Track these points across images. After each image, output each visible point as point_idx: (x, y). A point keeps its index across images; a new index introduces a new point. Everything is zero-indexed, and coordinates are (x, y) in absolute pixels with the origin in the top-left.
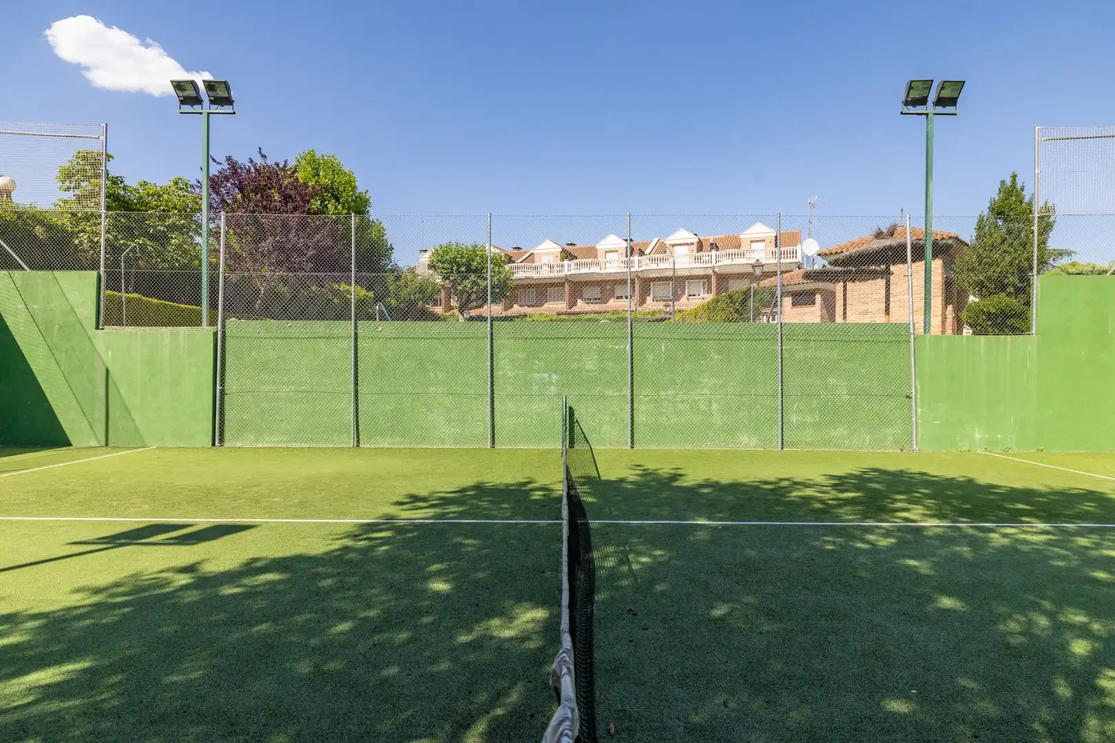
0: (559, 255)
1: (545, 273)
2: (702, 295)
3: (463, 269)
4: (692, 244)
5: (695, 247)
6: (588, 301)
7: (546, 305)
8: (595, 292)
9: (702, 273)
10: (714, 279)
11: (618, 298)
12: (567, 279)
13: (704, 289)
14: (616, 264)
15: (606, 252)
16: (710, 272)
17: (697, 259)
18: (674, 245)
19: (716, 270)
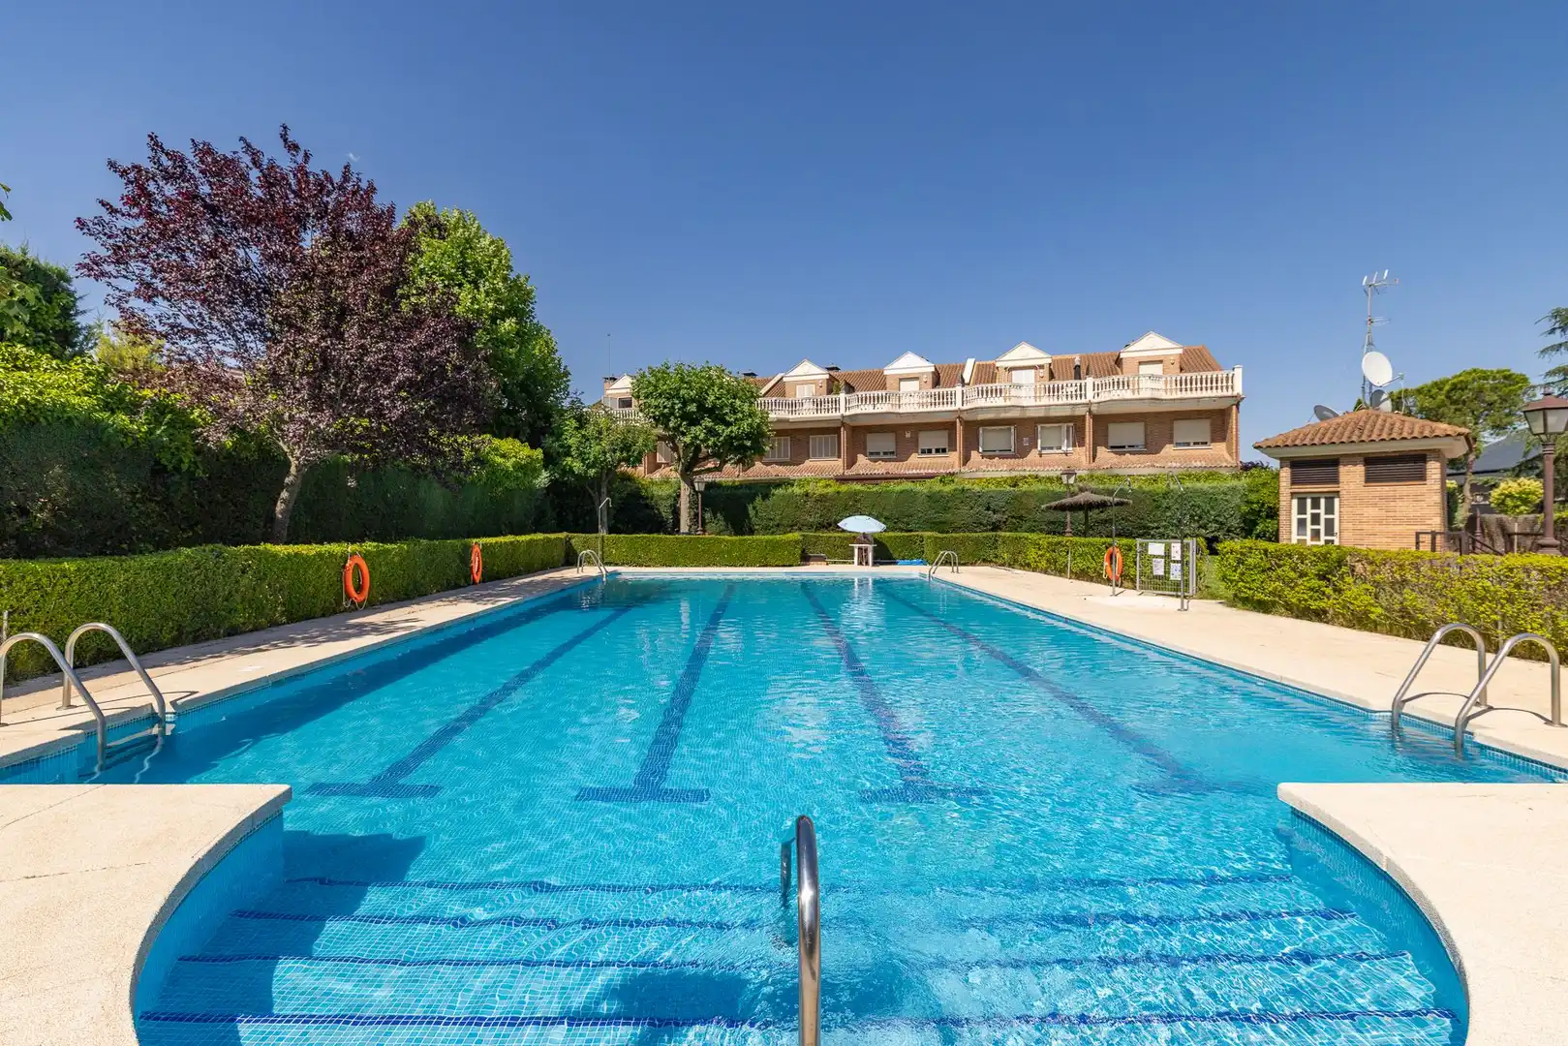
0: (825, 386)
1: (807, 413)
2: (1064, 448)
3: (692, 408)
4: (1041, 367)
5: (1045, 372)
6: (874, 456)
7: (807, 463)
8: (887, 443)
9: (1067, 412)
10: (1089, 423)
11: (923, 452)
12: (843, 422)
13: (1068, 438)
14: (916, 399)
15: (901, 380)
16: (1081, 411)
17: (1052, 391)
18: (1011, 369)
19: (1094, 409)
